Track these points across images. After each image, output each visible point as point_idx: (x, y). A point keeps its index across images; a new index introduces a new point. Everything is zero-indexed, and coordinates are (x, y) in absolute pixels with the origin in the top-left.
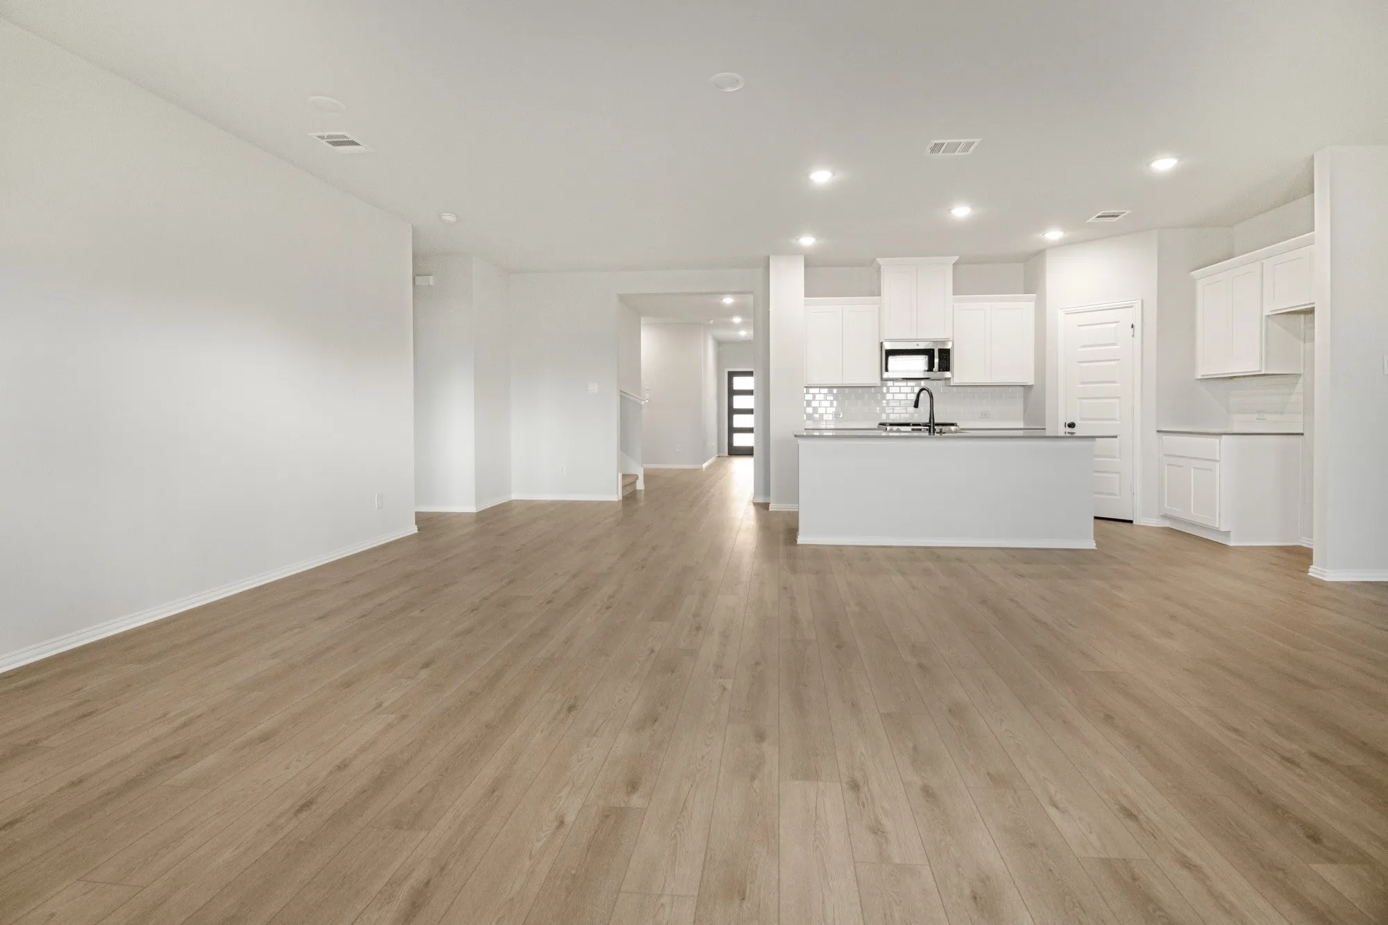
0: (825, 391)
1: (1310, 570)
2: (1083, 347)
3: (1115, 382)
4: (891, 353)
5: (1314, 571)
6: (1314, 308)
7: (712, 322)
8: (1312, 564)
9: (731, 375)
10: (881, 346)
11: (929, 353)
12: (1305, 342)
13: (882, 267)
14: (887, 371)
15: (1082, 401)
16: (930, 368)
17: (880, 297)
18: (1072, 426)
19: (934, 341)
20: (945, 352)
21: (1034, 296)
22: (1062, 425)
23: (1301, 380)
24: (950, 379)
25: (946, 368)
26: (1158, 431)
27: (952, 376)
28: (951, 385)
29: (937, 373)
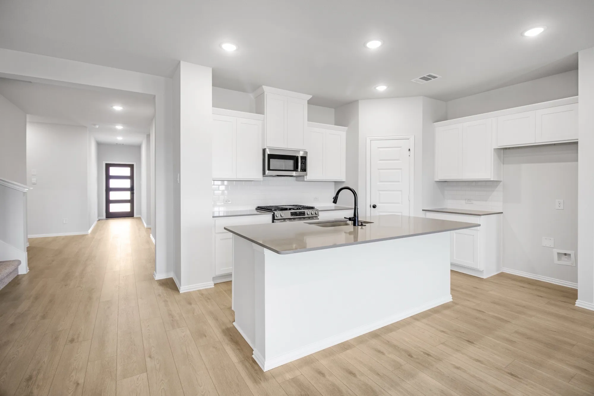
0: (219, 183)
1: (576, 303)
2: (381, 160)
3: (399, 182)
4: (271, 156)
5: (579, 303)
6: (578, 142)
7: (97, 127)
8: (577, 299)
9: (108, 166)
10: (264, 151)
11: (295, 159)
12: (503, 164)
13: (265, 93)
14: (269, 169)
15: (381, 192)
16: (296, 169)
17: (263, 115)
18: (374, 207)
19: (298, 151)
20: (304, 158)
21: (346, 128)
22: (368, 206)
23: (501, 183)
24: (305, 177)
25: (304, 169)
26: (423, 210)
27: (307, 175)
28: (305, 180)
29: (299, 173)
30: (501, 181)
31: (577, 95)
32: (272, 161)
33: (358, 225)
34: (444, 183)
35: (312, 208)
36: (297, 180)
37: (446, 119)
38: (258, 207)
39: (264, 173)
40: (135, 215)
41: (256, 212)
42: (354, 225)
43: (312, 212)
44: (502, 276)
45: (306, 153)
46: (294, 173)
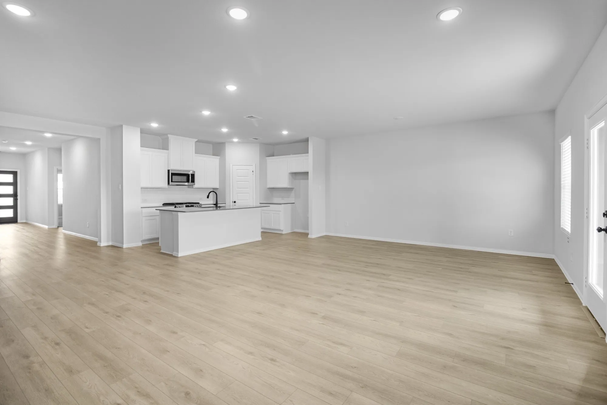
2: (238, 176)
3: (247, 188)
4: (173, 174)
5: (309, 236)
6: (309, 172)
10: (169, 171)
11: (188, 175)
12: (295, 180)
13: (169, 138)
14: (172, 181)
15: (238, 194)
16: (188, 181)
17: (168, 151)
18: (235, 202)
19: (189, 171)
20: (193, 175)
21: (219, 157)
22: (231, 202)
23: (294, 189)
24: (194, 185)
25: (193, 181)
26: (260, 203)
27: (195, 185)
28: (194, 187)
29: (190, 183)
30: (293, 188)
31: (308, 153)
32: (174, 177)
33: (218, 207)
34: (272, 189)
35: (198, 203)
36: (188, 188)
37: (273, 156)
38: (164, 204)
39: (169, 183)
40: (19, 221)
41: (162, 206)
42: (216, 207)
43: (198, 205)
44: (294, 233)
45: (194, 172)
46: (186, 184)
